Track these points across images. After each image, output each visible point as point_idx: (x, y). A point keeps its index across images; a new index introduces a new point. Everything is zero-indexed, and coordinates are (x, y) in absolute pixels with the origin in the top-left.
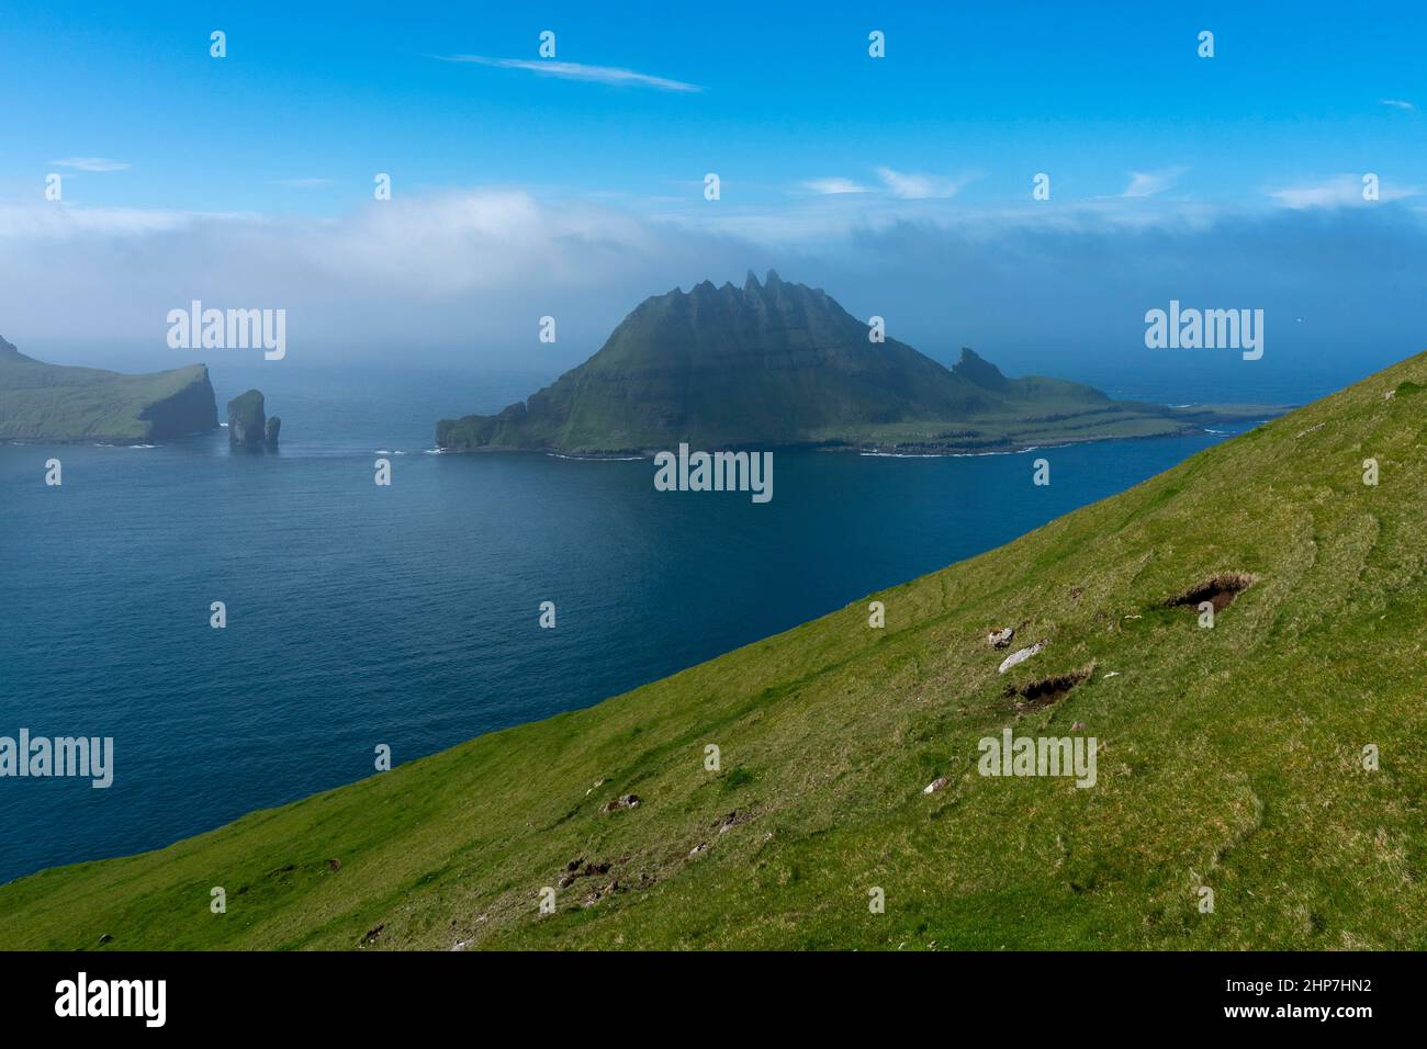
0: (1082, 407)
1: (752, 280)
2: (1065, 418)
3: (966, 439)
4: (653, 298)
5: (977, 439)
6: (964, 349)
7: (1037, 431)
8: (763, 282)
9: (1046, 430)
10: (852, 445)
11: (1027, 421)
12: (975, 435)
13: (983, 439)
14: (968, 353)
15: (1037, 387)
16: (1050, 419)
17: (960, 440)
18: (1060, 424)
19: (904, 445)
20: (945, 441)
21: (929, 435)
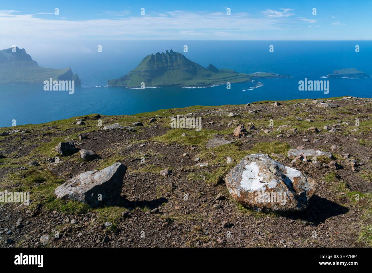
0: (231, 75)
1: (167, 51)
2: (226, 78)
3: (202, 84)
4: (148, 56)
5: (204, 84)
6: (210, 64)
7: (219, 81)
8: (169, 52)
9: (221, 81)
10: (181, 85)
11: (218, 79)
12: (204, 83)
13: (205, 84)
14: (211, 65)
15: (224, 71)
16: (222, 79)
17: (200, 84)
18: (224, 80)
19: (190, 85)
20: (197, 85)
21: (195, 83)
